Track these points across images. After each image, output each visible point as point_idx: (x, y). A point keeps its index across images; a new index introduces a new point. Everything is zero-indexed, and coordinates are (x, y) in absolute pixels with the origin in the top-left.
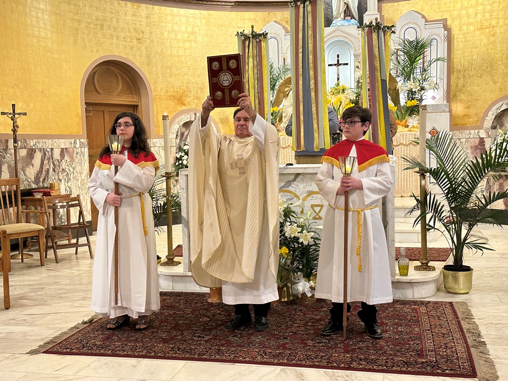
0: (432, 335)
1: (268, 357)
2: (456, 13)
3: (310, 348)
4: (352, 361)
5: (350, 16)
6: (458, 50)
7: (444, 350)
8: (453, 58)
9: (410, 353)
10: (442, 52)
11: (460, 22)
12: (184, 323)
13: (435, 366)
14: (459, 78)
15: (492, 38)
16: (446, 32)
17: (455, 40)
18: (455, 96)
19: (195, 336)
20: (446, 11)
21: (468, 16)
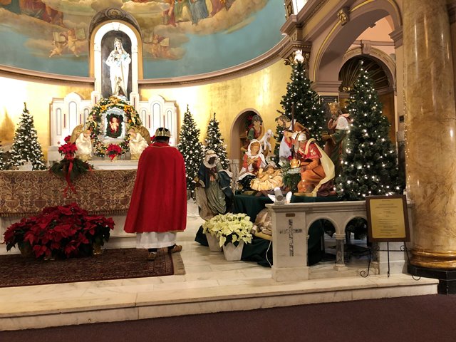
5: (122, 94)
7: (159, 265)
9: (140, 269)
16: (176, 108)
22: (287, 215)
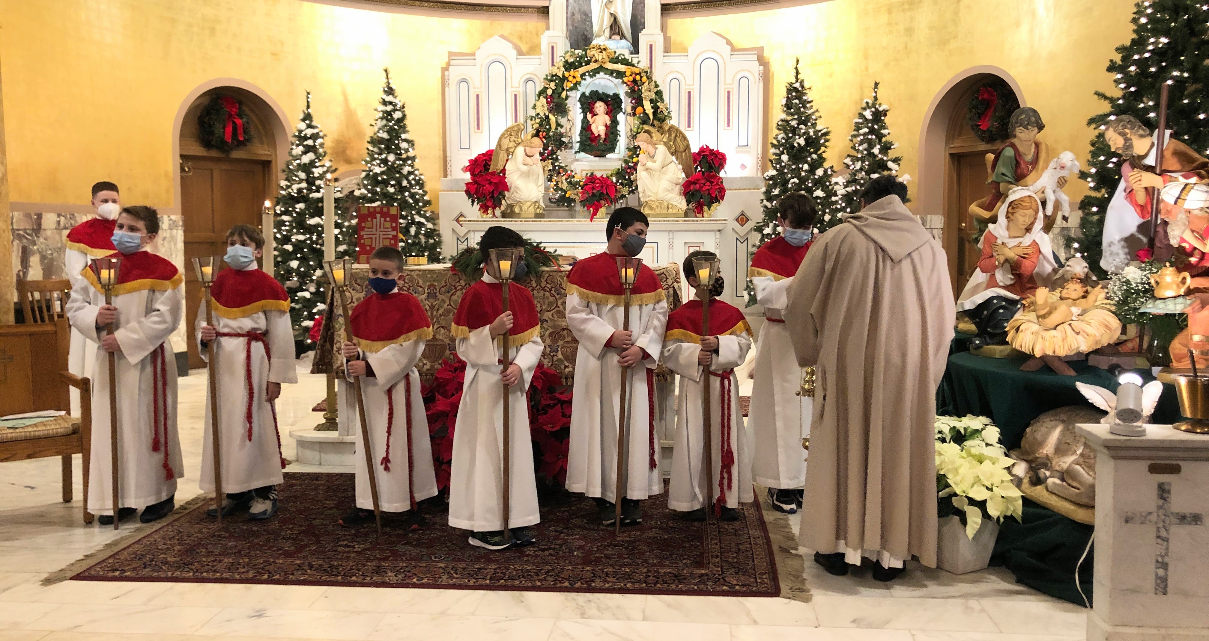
0: (719, 532)
1: (458, 576)
3: (530, 559)
4: (594, 576)
5: (619, 34)
6: (779, 96)
7: (735, 555)
8: (772, 108)
9: (684, 561)
10: (757, 98)
12: (322, 525)
13: (719, 579)
17: (775, 80)
19: (340, 545)
22: (1154, 469)
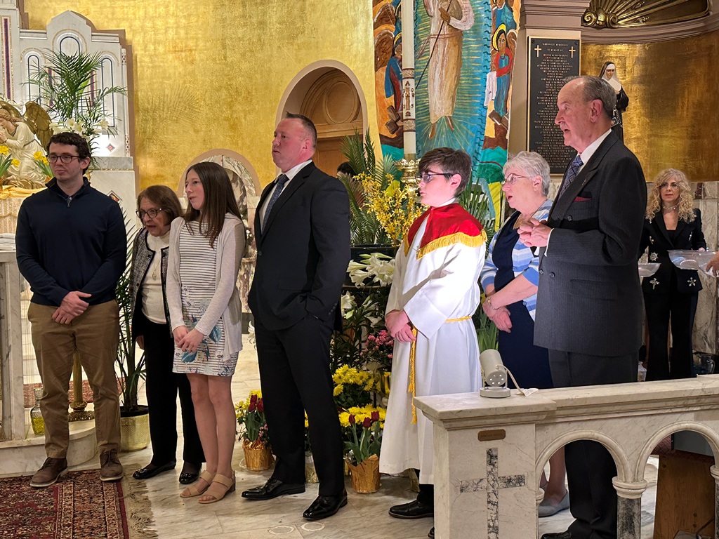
2: (137, 23)
6: (142, 79)
8: (137, 91)
10: (120, 80)
11: (144, 37)
14: (146, 120)
15: (191, 67)
16: (124, 50)
17: (138, 64)
18: (142, 146)
20: (124, 19)
21: (156, 30)
22: (483, 437)
